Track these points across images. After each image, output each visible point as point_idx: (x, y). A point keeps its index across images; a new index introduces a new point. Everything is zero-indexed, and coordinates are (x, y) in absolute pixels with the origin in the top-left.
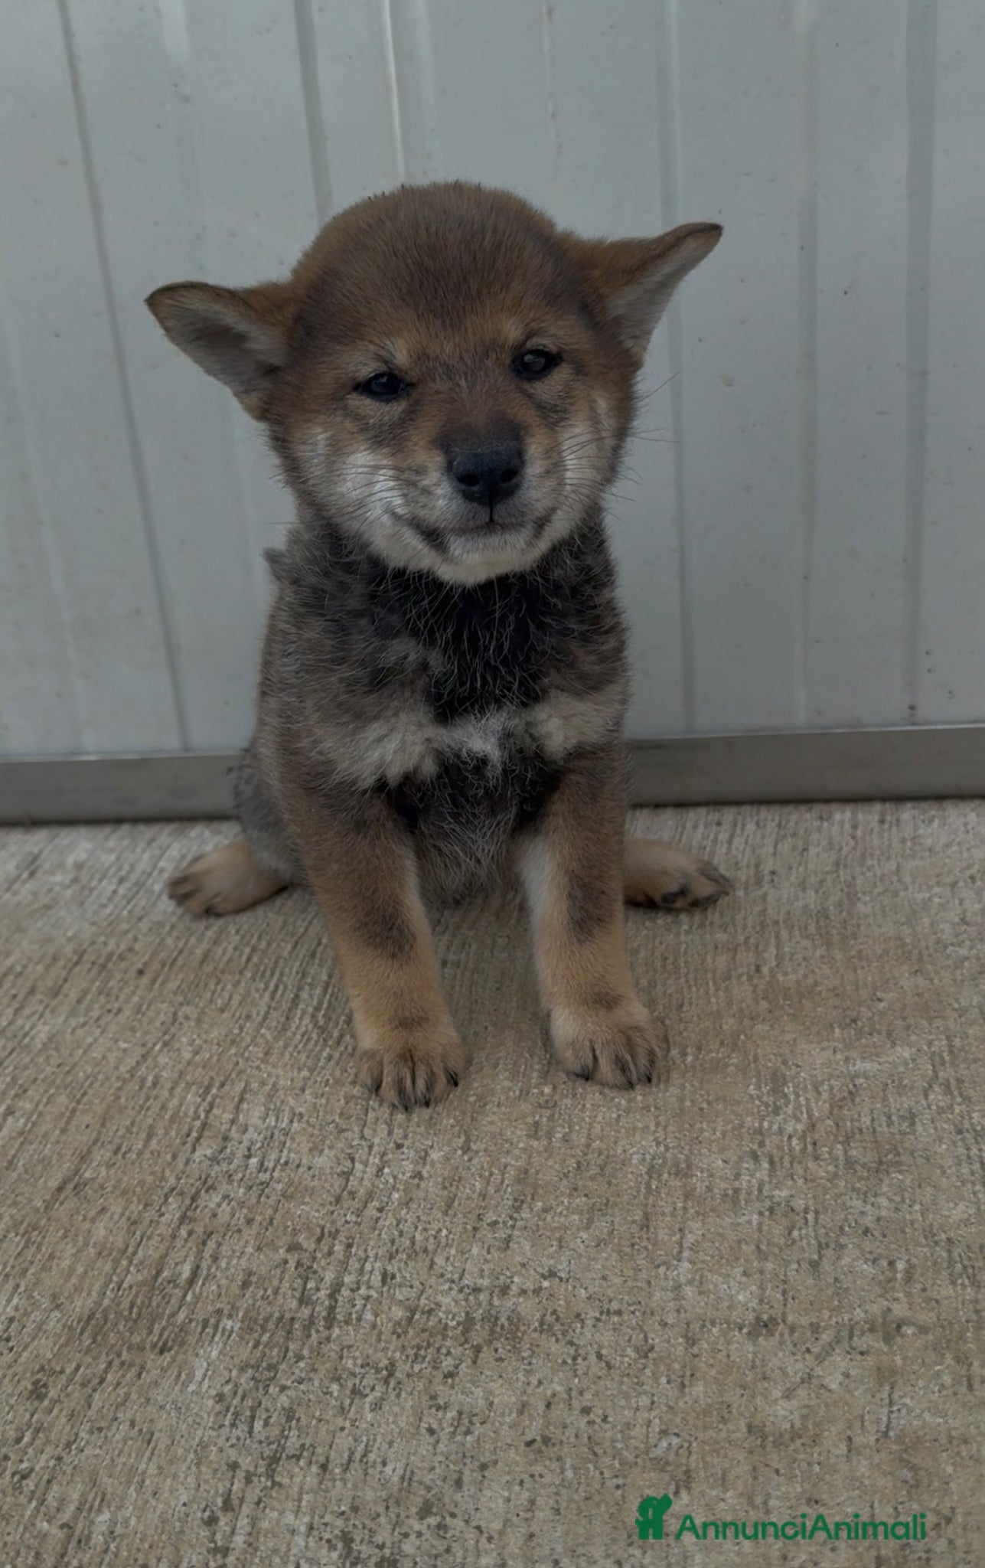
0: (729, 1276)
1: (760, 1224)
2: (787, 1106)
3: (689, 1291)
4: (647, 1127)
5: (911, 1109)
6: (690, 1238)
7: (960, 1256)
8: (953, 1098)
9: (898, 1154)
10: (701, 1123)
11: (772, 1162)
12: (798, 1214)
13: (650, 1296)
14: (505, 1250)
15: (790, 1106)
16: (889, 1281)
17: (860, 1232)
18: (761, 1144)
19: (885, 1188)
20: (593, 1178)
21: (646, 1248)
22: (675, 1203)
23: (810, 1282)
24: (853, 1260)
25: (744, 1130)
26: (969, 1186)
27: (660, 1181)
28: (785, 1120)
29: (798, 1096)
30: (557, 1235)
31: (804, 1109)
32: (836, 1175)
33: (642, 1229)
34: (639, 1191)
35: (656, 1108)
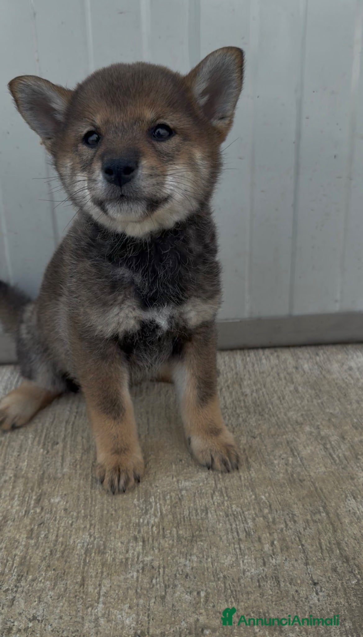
0: (122, 610)
1: (138, 577)
2: (151, 509)
3: (102, 621)
4: (85, 527)
5: (206, 505)
6: (104, 589)
7: (229, 585)
8: (224, 498)
9: (201, 531)
10: (111, 522)
11: (144, 542)
12: (155, 570)
13: (83, 625)
14: (11, 606)
15: (153, 509)
16: (198, 604)
17: (184, 576)
18: (139, 532)
19: (195, 551)
20: (58, 560)
21: (82, 597)
22: (97, 570)
23: (161, 609)
24: (181, 593)
25: (131, 525)
26: (233, 545)
27: (91, 558)
28: (150, 517)
29: (156, 503)
30: (38, 594)
31: (159, 510)
32: (173, 545)
33: (81, 586)
34: (80, 565)
35: (91, 516)
